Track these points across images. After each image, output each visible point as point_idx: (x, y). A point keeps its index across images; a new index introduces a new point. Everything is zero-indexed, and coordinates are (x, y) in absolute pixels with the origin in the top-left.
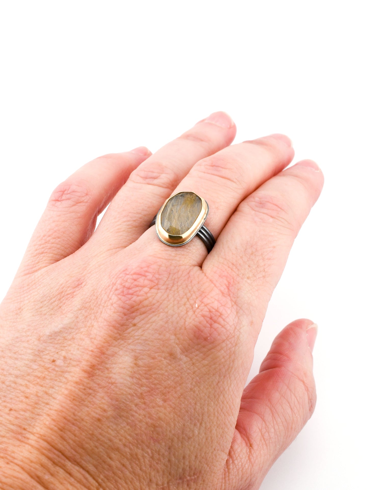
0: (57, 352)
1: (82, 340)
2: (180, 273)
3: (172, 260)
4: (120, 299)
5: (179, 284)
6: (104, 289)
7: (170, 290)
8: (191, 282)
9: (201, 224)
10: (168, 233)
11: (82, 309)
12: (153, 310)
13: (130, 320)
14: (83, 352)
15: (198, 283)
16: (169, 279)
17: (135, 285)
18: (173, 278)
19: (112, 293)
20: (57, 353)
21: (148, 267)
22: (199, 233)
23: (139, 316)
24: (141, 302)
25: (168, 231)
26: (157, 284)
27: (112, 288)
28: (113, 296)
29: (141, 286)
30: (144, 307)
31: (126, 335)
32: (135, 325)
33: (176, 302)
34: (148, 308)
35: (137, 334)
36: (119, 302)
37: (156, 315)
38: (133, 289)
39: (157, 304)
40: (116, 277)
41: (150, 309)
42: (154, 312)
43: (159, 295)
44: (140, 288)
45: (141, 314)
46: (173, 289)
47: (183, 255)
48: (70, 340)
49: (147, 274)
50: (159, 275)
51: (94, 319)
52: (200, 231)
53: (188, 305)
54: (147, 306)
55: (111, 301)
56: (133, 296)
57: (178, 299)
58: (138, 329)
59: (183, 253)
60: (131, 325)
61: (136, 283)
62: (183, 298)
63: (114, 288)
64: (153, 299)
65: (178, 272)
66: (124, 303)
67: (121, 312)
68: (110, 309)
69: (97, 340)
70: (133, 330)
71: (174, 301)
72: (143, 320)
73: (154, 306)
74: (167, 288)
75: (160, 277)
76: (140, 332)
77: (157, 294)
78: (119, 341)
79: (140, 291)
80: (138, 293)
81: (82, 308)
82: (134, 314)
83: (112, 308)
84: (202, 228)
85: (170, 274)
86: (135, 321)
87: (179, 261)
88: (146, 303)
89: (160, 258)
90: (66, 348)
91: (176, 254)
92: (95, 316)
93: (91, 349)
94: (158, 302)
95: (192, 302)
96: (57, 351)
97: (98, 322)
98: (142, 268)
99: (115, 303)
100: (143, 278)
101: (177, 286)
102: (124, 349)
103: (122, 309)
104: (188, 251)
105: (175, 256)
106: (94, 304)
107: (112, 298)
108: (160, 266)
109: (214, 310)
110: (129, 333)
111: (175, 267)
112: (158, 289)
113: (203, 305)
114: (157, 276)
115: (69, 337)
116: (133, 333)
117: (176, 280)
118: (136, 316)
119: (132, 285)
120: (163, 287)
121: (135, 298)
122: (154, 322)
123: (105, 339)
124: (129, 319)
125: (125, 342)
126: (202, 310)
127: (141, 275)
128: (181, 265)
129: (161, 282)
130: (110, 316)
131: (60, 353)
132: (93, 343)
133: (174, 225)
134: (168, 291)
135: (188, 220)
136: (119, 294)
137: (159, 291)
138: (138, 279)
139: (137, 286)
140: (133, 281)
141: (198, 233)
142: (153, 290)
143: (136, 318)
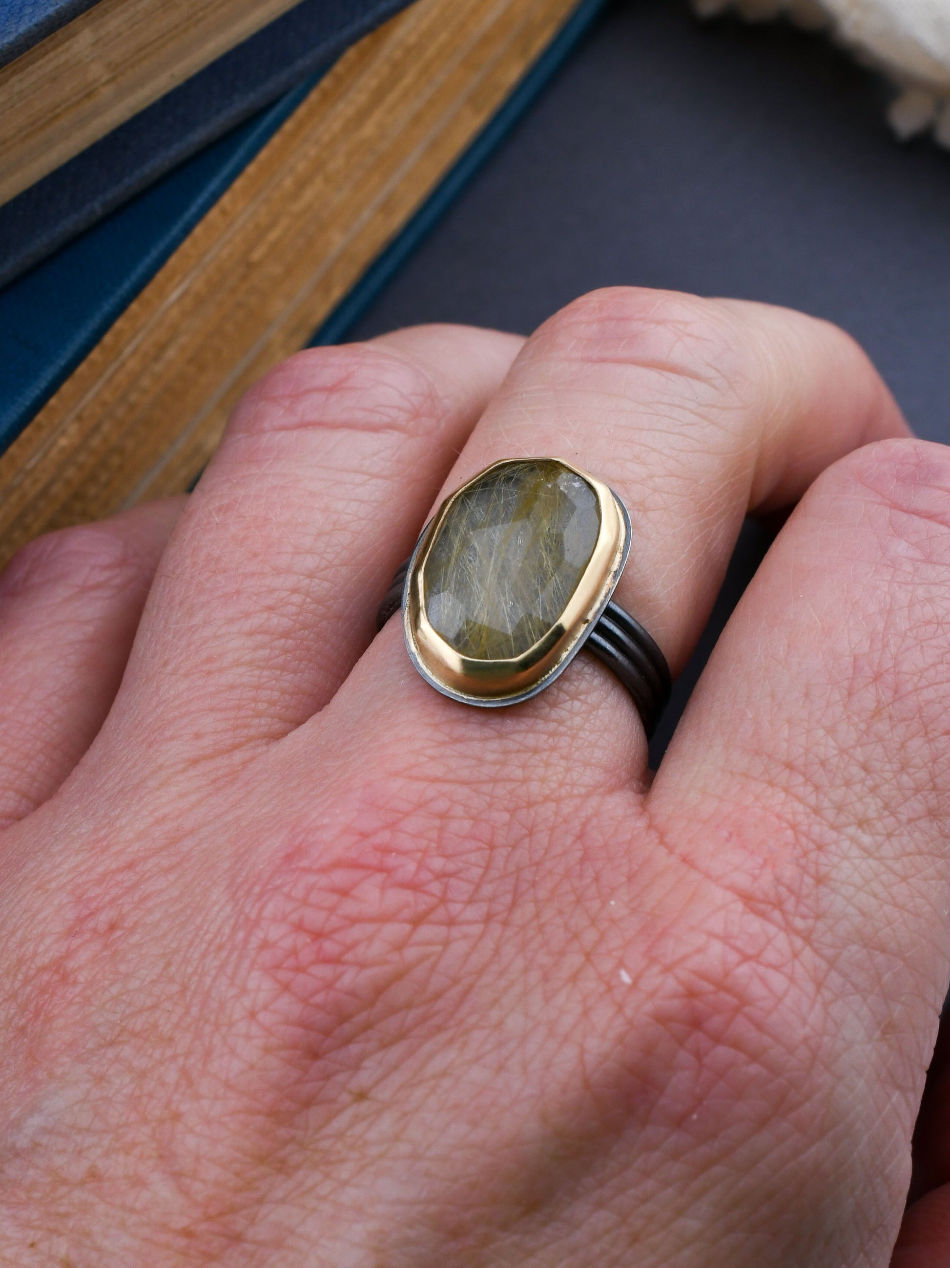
0: (29, 1241)
1: (138, 1182)
2: (543, 838)
3: (494, 780)
4: (286, 987)
5: (542, 894)
6: (213, 948)
7: (505, 924)
8: (597, 879)
9: (601, 597)
10: (459, 651)
11: (120, 1039)
12: (436, 1021)
13: (341, 1078)
14: (145, 1240)
15: (631, 878)
16: (494, 873)
17: (346, 918)
18: (511, 868)
19: (246, 964)
20: (32, 1245)
21: (392, 826)
22: (595, 636)
23: (378, 1056)
24: (379, 990)
25: (458, 643)
26: (444, 900)
27: (246, 941)
28: (255, 974)
29: (372, 920)
30: (393, 1011)
31: (325, 1144)
32: (361, 1096)
33: (534, 976)
34: (413, 1015)
35: (373, 1135)
36: (285, 1003)
37: (451, 1041)
38: (337, 936)
39: (454, 993)
40: (257, 889)
41: (424, 1019)
42: (439, 1029)
43: (459, 947)
44: (370, 928)
45: (385, 1045)
46: (518, 917)
47: (536, 751)
48: (82, 1183)
49: (391, 861)
50: (447, 857)
51: (177, 1085)
52: (600, 629)
53: (590, 984)
54: (409, 1006)
55: (247, 1002)
56: (340, 969)
57: (543, 959)
58: (379, 1113)
59: (531, 740)
60: (345, 1097)
61: (349, 907)
62: (562, 953)
63: (254, 942)
64: (433, 969)
65: (531, 833)
66: (305, 1001)
67: (294, 1047)
68: (248, 1037)
69: (203, 1181)
70: (356, 1119)
71: (526, 970)
72: (395, 1067)
73: (440, 1004)
74: (488, 918)
75: (451, 867)
76: (386, 1124)
77: (446, 943)
78: (301, 1173)
79: (370, 939)
80: (360, 950)
81: (119, 1035)
82: (354, 1049)
83: (255, 1030)
84: (609, 613)
85: (492, 847)
86: (364, 1078)
87: (525, 781)
88: (400, 992)
89: (436, 780)
90: (71, 1223)
91: (506, 752)
92: (184, 1072)
93: (181, 1222)
94: (456, 981)
95: (606, 966)
96: (32, 1235)
97: (197, 1097)
98: (364, 835)
99: (265, 1008)
100: (379, 878)
101: (536, 901)
102: (327, 1208)
103: (300, 1031)
104: (552, 726)
105: (503, 764)
106: (175, 1018)
107: (252, 985)
108: (444, 816)
109: (708, 987)
110: (340, 1135)
111: (513, 812)
112: (451, 922)
113: (656, 969)
114: (438, 863)
115: (78, 1170)
116: (359, 1129)
117: (527, 875)
118: (363, 1057)
119: (333, 918)
120: (473, 912)
121: (349, 978)
122: (444, 1074)
123: (237, 1174)
124: (337, 1072)
125: (327, 1176)
126: (652, 995)
127: (363, 867)
128: (536, 803)
129: (461, 889)
130: (252, 1067)
131: (43, 1246)
132: (185, 1193)
133: (483, 618)
134: (496, 929)
135: (544, 587)
136: (278, 967)
137: (455, 932)
138: (355, 885)
139: (354, 921)
140: (334, 898)
141: (590, 640)
142: (425, 932)
143: (367, 1063)
